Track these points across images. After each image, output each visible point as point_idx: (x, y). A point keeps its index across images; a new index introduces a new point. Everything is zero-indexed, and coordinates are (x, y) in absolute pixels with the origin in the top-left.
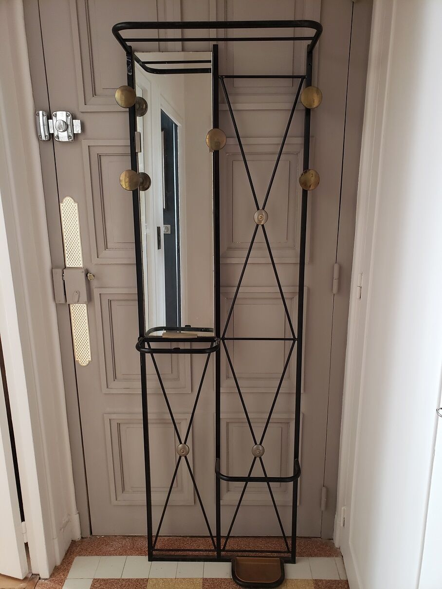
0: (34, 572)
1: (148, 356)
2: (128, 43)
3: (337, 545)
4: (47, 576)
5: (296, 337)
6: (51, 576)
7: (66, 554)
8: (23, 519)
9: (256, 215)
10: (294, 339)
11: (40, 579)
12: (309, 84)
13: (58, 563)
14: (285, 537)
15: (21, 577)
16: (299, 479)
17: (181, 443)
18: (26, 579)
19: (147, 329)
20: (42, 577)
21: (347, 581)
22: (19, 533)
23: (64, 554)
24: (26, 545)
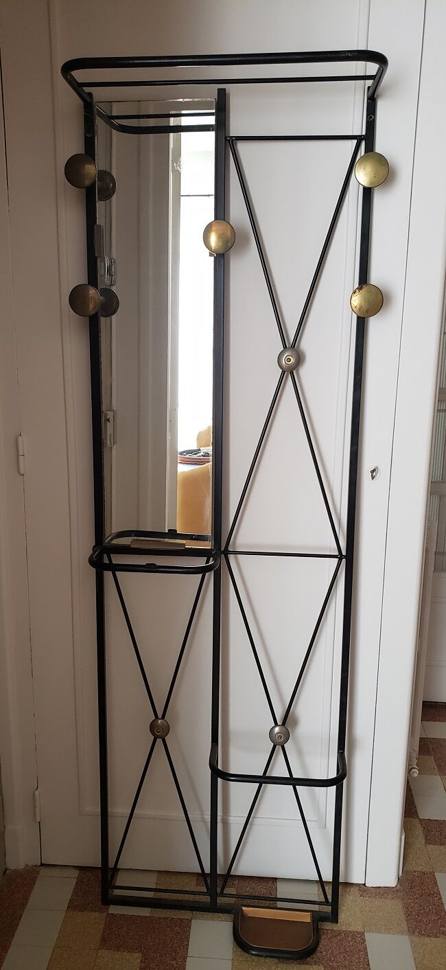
1: (108, 575)
2: (87, 89)
5: (344, 553)
10: (340, 557)
12: (370, 146)
14: (321, 882)
16: (345, 781)
19: (107, 533)
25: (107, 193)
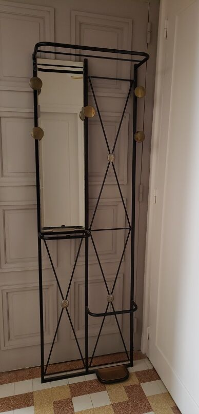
3: (143, 353)
9: (109, 156)
10: (130, 228)
17: (63, 299)
21: (154, 369)
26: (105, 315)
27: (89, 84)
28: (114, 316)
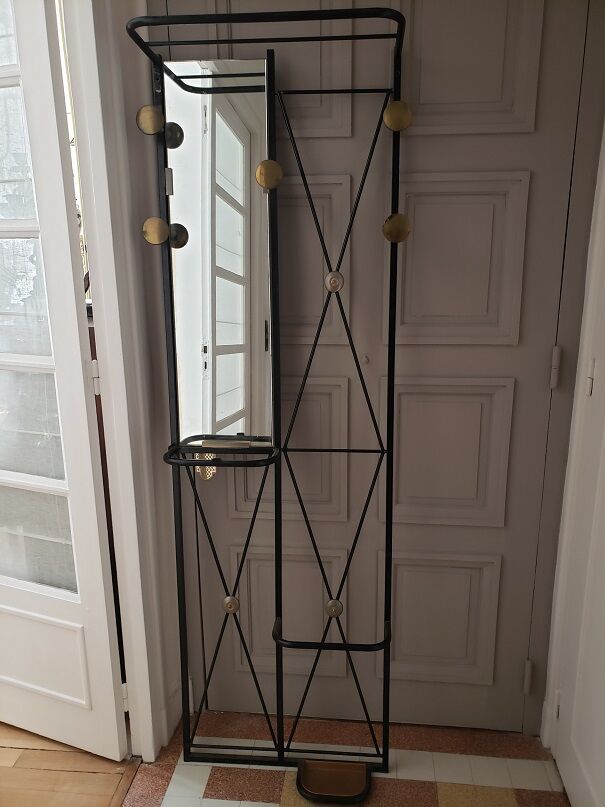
0: (134, 753)
3: (545, 744)
4: (153, 760)
5: (385, 448)
6: (156, 760)
7: (175, 732)
8: (124, 680)
9: (328, 279)
10: (382, 452)
11: (142, 762)
12: (397, 97)
13: (166, 744)
14: (373, 736)
15: (118, 760)
18: (123, 761)
20: (145, 760)
21: (564, 794)
22: (119, 698)
23: (173, 732)
24: (127, 714)
25: (177, 142)
26: (321, 646)
27: (277, 103)
28: (345, 652)
